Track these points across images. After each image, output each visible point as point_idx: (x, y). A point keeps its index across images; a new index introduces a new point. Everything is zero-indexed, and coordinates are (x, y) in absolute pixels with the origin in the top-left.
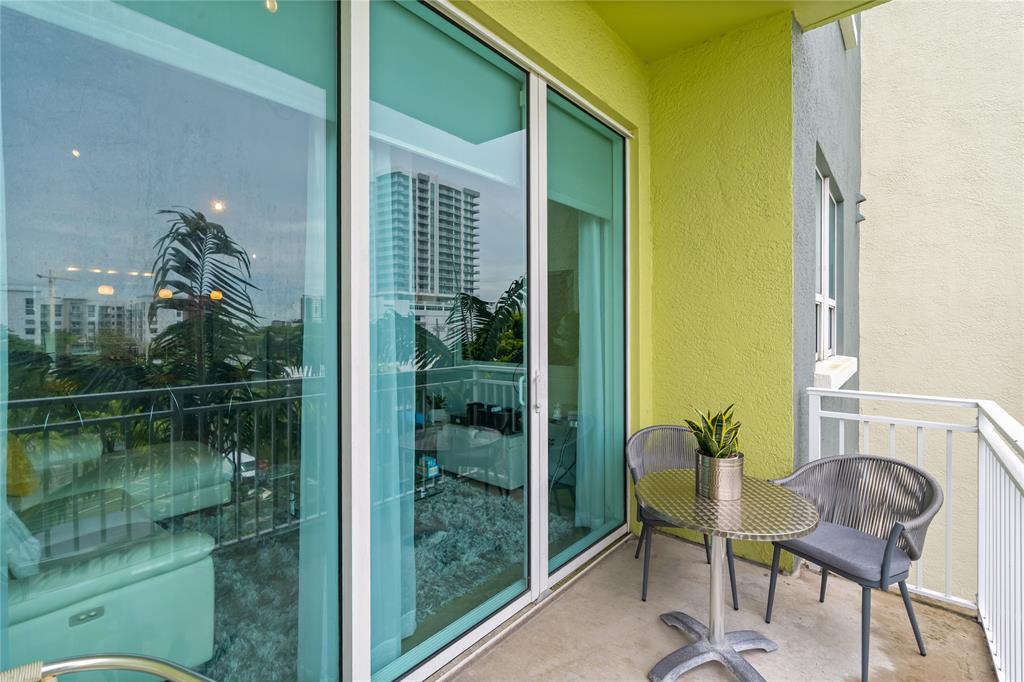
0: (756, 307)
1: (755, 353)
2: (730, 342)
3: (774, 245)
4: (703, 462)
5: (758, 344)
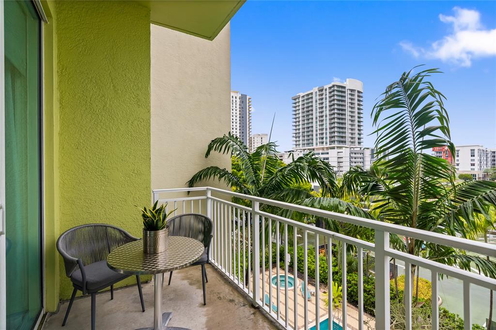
0: (132, 151)
1: (132, 175)
2: (118, 170)
3: (142, 121)
4: (150, 235)
5: (134, 170)
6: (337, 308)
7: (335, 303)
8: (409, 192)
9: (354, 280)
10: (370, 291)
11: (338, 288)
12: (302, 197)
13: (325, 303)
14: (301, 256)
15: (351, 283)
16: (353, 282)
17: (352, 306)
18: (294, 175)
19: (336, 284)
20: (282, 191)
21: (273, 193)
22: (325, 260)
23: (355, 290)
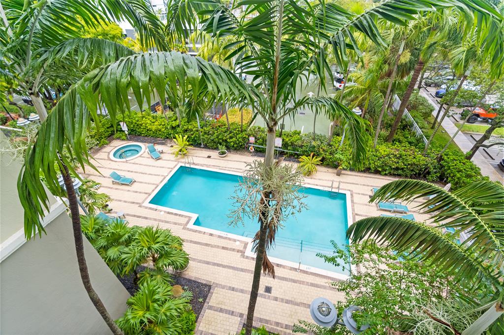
6: (186, 155)
7: (183, 152)
8: (270, 25)
9: (195, 127)
10: (209, 132)
11: (183, 138)
12: (107, 52)
13: (175, 155)
14: (138, 121)
15: (192, 131)
16: (194, 129)
17: (197, 148)
18: (76, 9)
19: (180, 135)
20: (63, 45)
21: (46, 51)
22: (164, 118)
23: (197, 135)
